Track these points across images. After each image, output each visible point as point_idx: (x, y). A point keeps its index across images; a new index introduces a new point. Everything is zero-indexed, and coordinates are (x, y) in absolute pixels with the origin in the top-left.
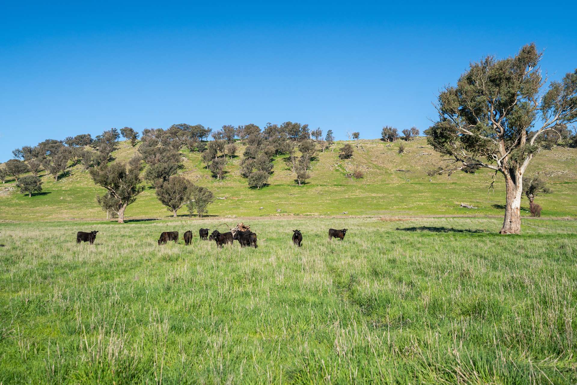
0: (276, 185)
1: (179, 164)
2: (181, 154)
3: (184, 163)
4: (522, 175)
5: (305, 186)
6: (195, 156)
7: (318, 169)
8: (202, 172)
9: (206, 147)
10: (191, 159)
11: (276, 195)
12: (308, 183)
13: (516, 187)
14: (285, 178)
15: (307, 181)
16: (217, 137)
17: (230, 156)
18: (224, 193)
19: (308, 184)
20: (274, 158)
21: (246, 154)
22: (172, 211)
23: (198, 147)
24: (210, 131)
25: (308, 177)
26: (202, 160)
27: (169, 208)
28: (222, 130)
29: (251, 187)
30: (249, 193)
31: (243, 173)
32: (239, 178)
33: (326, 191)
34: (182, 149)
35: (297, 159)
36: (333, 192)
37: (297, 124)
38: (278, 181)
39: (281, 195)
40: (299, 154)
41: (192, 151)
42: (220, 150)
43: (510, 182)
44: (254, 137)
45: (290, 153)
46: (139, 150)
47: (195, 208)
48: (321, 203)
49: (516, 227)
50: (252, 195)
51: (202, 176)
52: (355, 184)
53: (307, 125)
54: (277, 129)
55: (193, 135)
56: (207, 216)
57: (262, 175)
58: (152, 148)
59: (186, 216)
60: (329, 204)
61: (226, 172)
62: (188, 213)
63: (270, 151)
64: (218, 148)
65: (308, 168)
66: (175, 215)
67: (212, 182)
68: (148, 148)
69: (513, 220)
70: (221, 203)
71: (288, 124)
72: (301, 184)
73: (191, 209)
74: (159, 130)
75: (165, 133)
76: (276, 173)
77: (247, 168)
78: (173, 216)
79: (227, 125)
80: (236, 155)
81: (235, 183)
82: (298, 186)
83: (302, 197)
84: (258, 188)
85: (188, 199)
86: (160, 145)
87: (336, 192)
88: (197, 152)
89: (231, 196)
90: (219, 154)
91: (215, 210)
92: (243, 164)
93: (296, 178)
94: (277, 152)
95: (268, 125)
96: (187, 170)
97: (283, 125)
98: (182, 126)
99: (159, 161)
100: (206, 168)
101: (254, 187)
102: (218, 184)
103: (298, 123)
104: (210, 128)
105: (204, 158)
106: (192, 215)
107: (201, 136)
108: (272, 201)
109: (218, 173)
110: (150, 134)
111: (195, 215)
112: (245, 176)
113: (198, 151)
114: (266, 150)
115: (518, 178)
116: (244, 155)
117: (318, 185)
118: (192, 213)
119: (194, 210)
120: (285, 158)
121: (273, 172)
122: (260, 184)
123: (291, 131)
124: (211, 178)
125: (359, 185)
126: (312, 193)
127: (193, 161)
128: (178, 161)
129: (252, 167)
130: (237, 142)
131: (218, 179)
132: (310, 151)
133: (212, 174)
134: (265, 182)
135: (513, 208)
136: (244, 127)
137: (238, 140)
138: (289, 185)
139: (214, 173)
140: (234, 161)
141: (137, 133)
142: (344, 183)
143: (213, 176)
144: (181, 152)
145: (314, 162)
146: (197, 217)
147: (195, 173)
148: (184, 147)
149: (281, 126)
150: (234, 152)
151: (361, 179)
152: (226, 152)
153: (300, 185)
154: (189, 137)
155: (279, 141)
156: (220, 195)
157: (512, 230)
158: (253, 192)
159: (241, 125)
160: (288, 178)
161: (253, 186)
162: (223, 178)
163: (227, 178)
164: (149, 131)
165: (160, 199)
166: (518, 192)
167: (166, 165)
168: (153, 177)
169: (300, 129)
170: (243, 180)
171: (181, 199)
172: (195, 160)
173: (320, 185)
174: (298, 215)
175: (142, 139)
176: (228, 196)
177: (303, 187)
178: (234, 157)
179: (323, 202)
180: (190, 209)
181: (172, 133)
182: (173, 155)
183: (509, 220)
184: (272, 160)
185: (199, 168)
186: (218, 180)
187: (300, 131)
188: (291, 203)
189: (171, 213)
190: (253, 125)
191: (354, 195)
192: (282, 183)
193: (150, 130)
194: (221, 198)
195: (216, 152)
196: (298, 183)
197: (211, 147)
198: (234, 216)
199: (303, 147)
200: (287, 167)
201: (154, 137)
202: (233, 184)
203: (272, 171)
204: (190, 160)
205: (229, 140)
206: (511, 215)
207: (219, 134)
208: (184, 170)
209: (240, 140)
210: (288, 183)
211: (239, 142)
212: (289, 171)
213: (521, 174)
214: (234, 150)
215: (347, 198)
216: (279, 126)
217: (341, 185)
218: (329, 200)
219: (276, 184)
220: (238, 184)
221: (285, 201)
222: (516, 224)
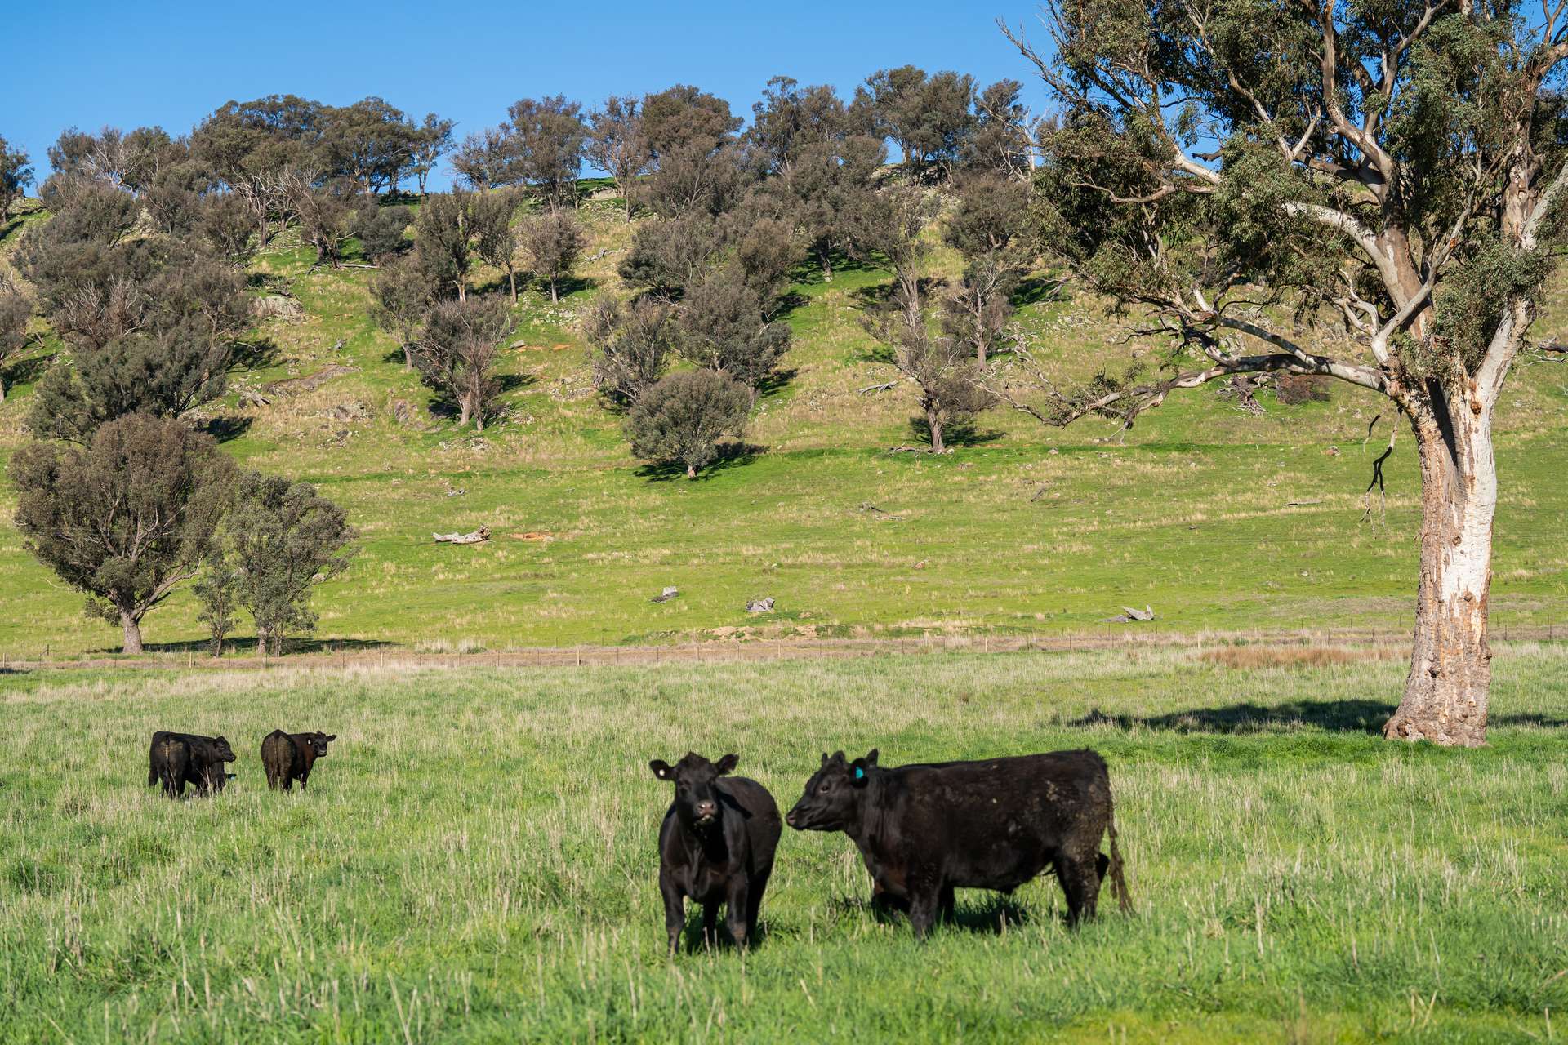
0: (795, 455)
1: (246, 337)
2: (258, 280)
3: (273, 331)
4: (1484, 417)
5: (970, 458)
6: (343, 286)
7: (1057, 351)
8: (373, 380)
9: (410, 231)
10: (319, 304)
11: (786, 513)
12: (992, 437)
13: (1463, 483)
14: (854, 407)
15: (984, 422)
16: (485, 168)
17: (546, 286)
18: (487, 504)
19: (990, 445)
20: (803, 290)
21: (637, 268)
22: (115, 620)
23: (359, 236)
24: (437, 133)
25: (990, 402)
26: (373, 313)
27: (98, 600)
28: (505, 127)
29: (650, 470)
30: (632, 503)
31: (613, 383)
32: (587, 414)
33: (1089, 484)
34: (275, 248)
35: (939, 293)
36: (1126, 491)
37: (949, 80)
38: (813, 426)
39: (815, 510)
40: (949, 265)
41: (331, 256)
42: (487, 249)
43: (1438, 449)
44: (685, 169)
45: (896, 256)
46: (18, 263)
47: (243, 601)
48: (1033, 555)
49: (1461, 701)
50: (643, 513)
51: (372, 409)
52: (1273, 436)
53: (1015, 86)
54: (829, 112)
55: (339, 163)
56: (315, 646)
57: (708, 397)
58: (96, 244)
59: (195, 646)
60: (1082, 559)
61: (511, 382)
62: (204, 631)
63: (774, 251)
64: (474, 239)
65: (998, 346)
66: (130, 642)
67: (430, 440)
68: (71, 247)
69: (1446, 662)
70: (450, 566)
71: (903, 80)
72: (947, 442)
73: (218, 606)
74: (144, 140)
75: (179, 155)
76: (806, 383)
77: (633, 355)
78: (119, 650)
79: (538, 99)
80: (579, 273)
81: (558, 441)
82: (929, 457)
83: (937, 525)
84: (691, 472)
85: (203, 546)
86: (144, 228)
87: (1146, 488)
88: (356, 262)
89: (518, 524)
90: (482, 273)
91: (394, 612)
92: (603, 329)
93: (918, 412)
94: (824, 254)
95: (776, 90)
96: (292, 373)
97: (868, 89)
98: (274, 109)
99: (127, 321)
100: (399, 357)
101: (663, 470)
102: (460, 450)
103: (962, 74)
104: (442, 118)
105: (387, 295)
106: (226, 644)
107: (388, 169)
108: (747, 550)
109: (464, 390)
110: (90, 165)
111: (245, 643)
112: (620, 399)
113: (364, 257)
114: (750, 243)
115: (1467, 433)
116: (625, 275)
117: (1046, 449)
118: (224, 630)
119: (232, 617)
120: (869, 292)
121: (792, 374)
122: (703, 447)
123: (916, 123)
124: (422, 419)
125: (1298, 442)
126: (999, 498)
127: (328, 315)
128: (238, 318)
129: (663, 346)
130: (597, 197)
131: (464, 420)
132: (1012, 242)
133: (430, 392)
134: (727, 438)
135: (1446, 596)
136: (638, 108)
137: (603, 184)
138: (872, 452)
139: (439, 387)
140: (569, 315)
141: (22, 161)
142: (1205, 431)
143: (437, 408)
144: (265, 267)
145: (1037, 306)
146: (258, 654)
147: (332, 390)
148: (288, 236)
149: (860, 92)
150: (567, 257)
151: (1314, 408)
152: (522, 258)
153: (940, 449)
154: (310, 174)
155: (836, 190)
156: (458, 520)
157: (1435, 718)
158: (654, 496)
159: (622, 94)
160: (876, 408)
161: (665, 464)
162: (489, 417)
163: (518, 414)
164: (90, 147)
165: (45, 553)
166: (1470, 509)
167: (159, 348)
168: (80, 420)
169: (972, 110)
170: (613, 426)
171: (166, 549)
172: (342, 311)
173: (1062, 450)
174: (842, 631)
175: (49, 192)
176: (502, 522)
177: (957, 458)
178: (570, 286)
179: (1047, 554)
180: (214, 608)
181: (215, 158)
182: (208, 287)
183: (1426, 665)
184: (791, 302)
185: (361, 361)
186: (464, 430)
187: (968, 121)
188: (856, 560)
189: (109, 635)
190: (690, 96)
191: (1247, 507)
192: (836, 441)
193: (98, 136)
194: (455, 537)
195: (463, 266)
196: (929, 441)
197: (434, 230)
198: (464, 645)
199: (971, 218)
200: (871, 344)
201: (115, 183)
202: (547, 451)
203: (783, 365)
204: (314, 311)
205: (551, 187)
206: (1438, 639)
207: (496, 149)
208: (272, 374)
209: (613, 186)
210: (870, 438)
211: (612, 194)
212: (881, 368)
213: (1476, 411)
214: (567, 249)
215: (1201, 525)
216: (846, 97)
217: (1183, 448)
218: (1086, 537)
219: (801, 444)
220: (578, 448)
221: (824, 550)
222: (1461, 685)
